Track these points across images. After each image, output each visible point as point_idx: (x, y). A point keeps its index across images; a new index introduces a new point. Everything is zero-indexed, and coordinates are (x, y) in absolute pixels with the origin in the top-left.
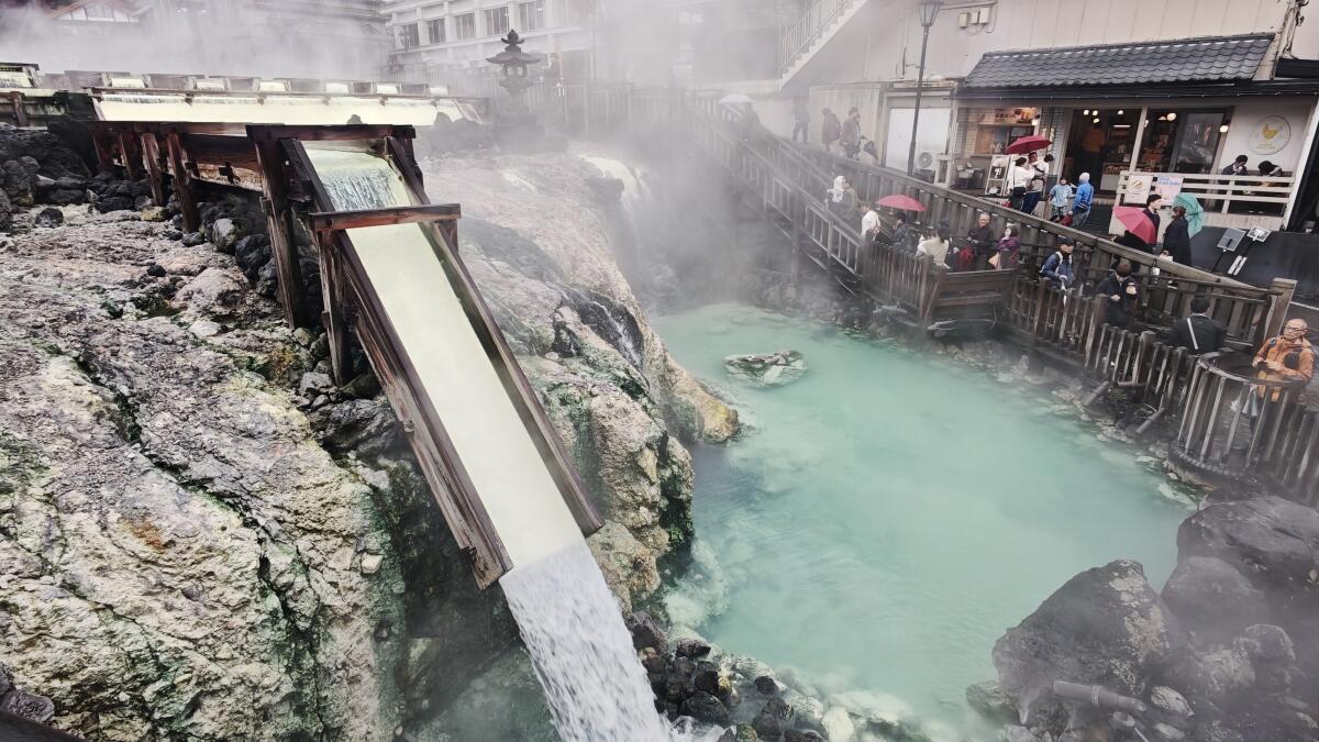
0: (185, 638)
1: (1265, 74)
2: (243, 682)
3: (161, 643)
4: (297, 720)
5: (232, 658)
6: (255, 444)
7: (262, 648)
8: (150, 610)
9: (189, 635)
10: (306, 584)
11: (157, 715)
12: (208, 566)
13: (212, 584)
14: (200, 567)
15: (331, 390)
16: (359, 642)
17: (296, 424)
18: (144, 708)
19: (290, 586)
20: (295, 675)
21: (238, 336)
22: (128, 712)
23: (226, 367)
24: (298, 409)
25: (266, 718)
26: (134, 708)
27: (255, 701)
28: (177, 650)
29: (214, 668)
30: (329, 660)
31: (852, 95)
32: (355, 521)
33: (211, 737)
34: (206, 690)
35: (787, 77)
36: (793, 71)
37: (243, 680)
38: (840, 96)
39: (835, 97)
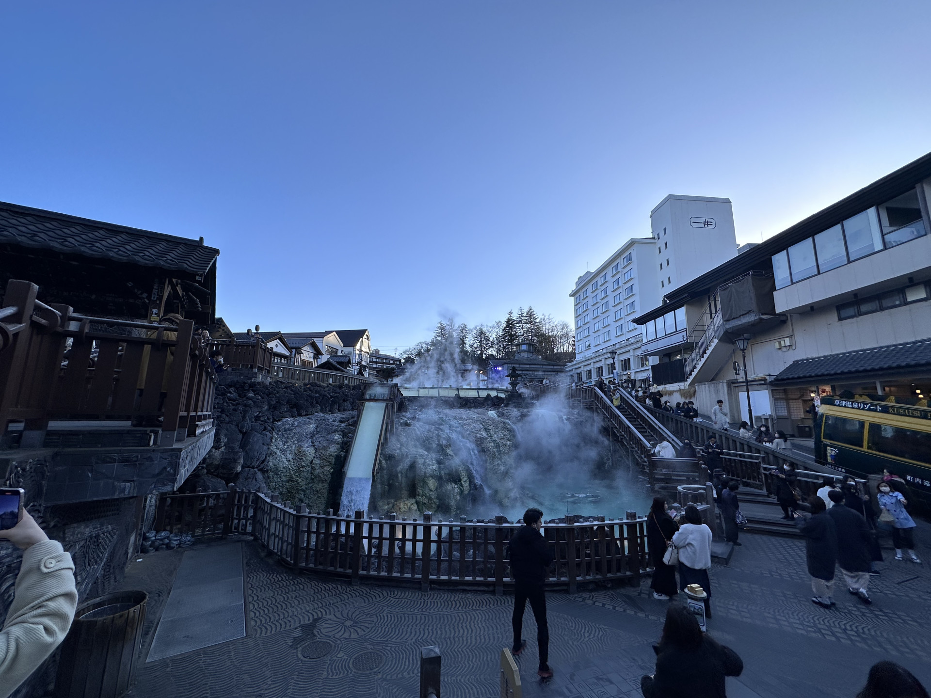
31: (714, 387)
32: (334, 460)
33: (287, 489)
34: (291, 480)
35: (689, 381)
36: (691, 378)
37: (297, 480)
38: (709, 387)
39: (707, 388)
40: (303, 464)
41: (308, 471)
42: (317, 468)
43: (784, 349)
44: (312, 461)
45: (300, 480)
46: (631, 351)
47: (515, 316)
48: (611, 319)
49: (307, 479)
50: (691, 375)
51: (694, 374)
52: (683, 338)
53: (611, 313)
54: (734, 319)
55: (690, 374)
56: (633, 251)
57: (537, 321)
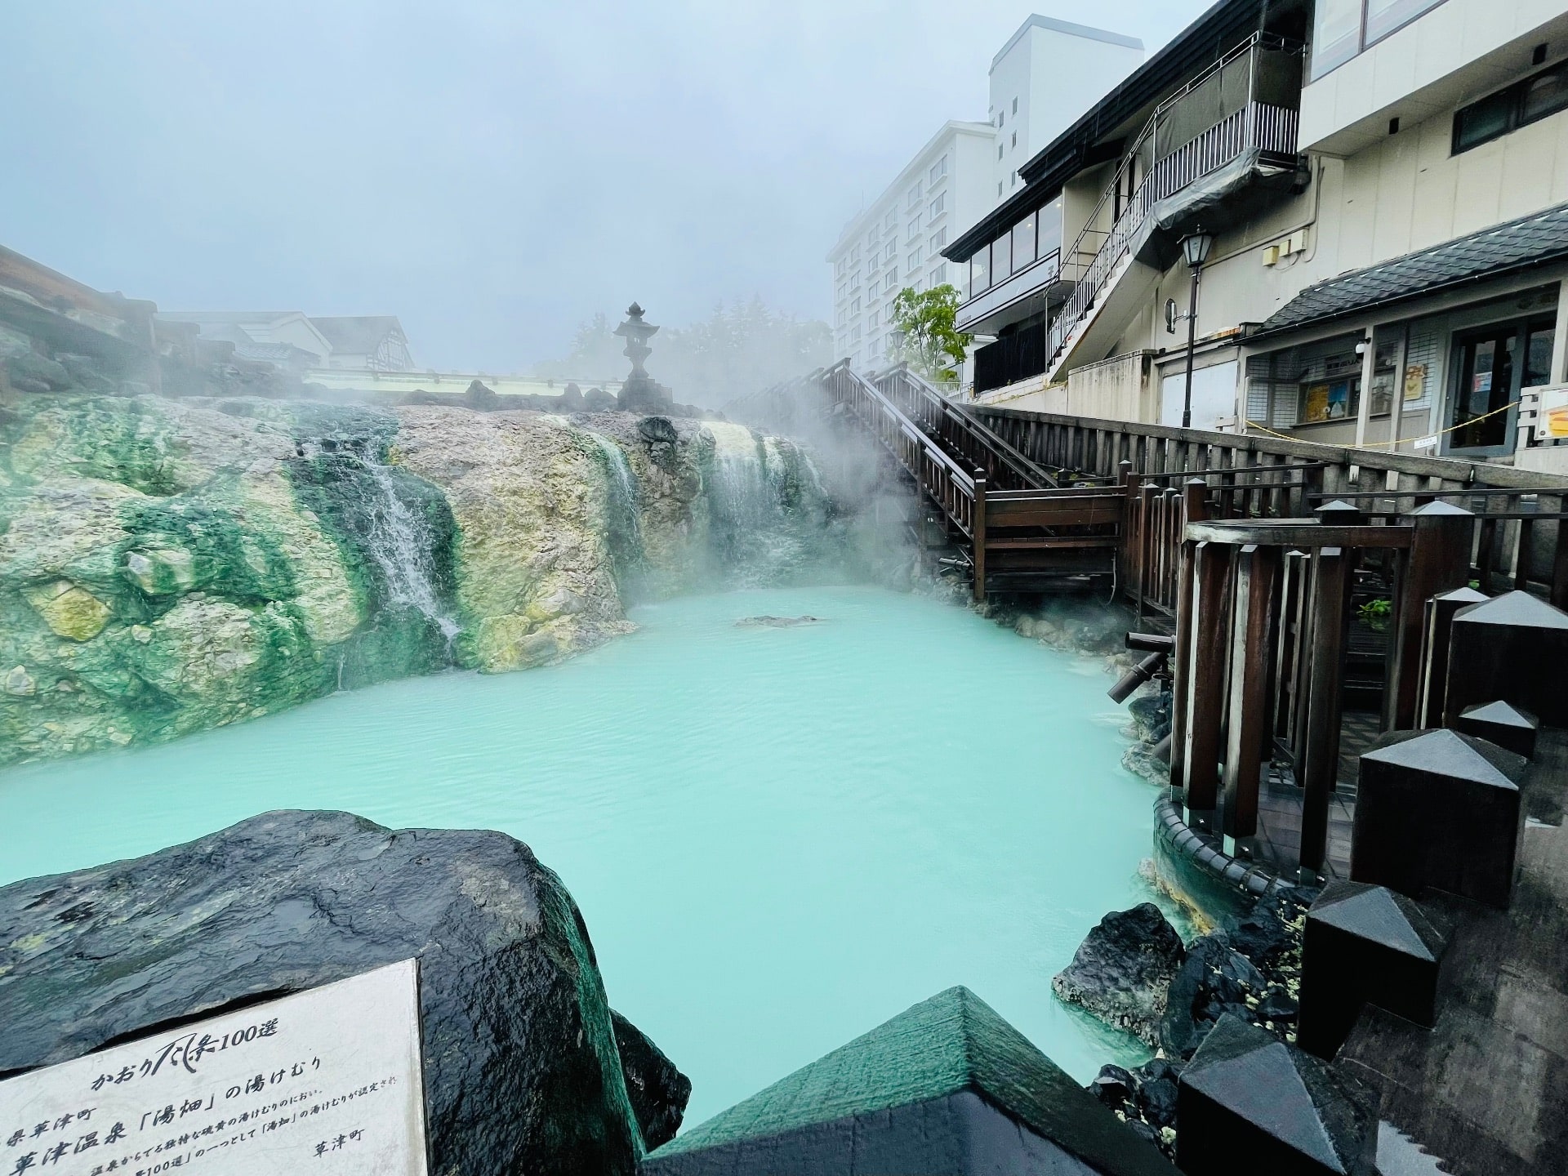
31: (1112, 369)
35: (1054, 369)
36: (1059, 361)
38: (1100, 373)
39: (1095, 377)
43: (1284, 264)
50: (1060, 355)
51: (1065, 353)
52: (1051, 273)
55: (1058, 354)
56: (951, 151)
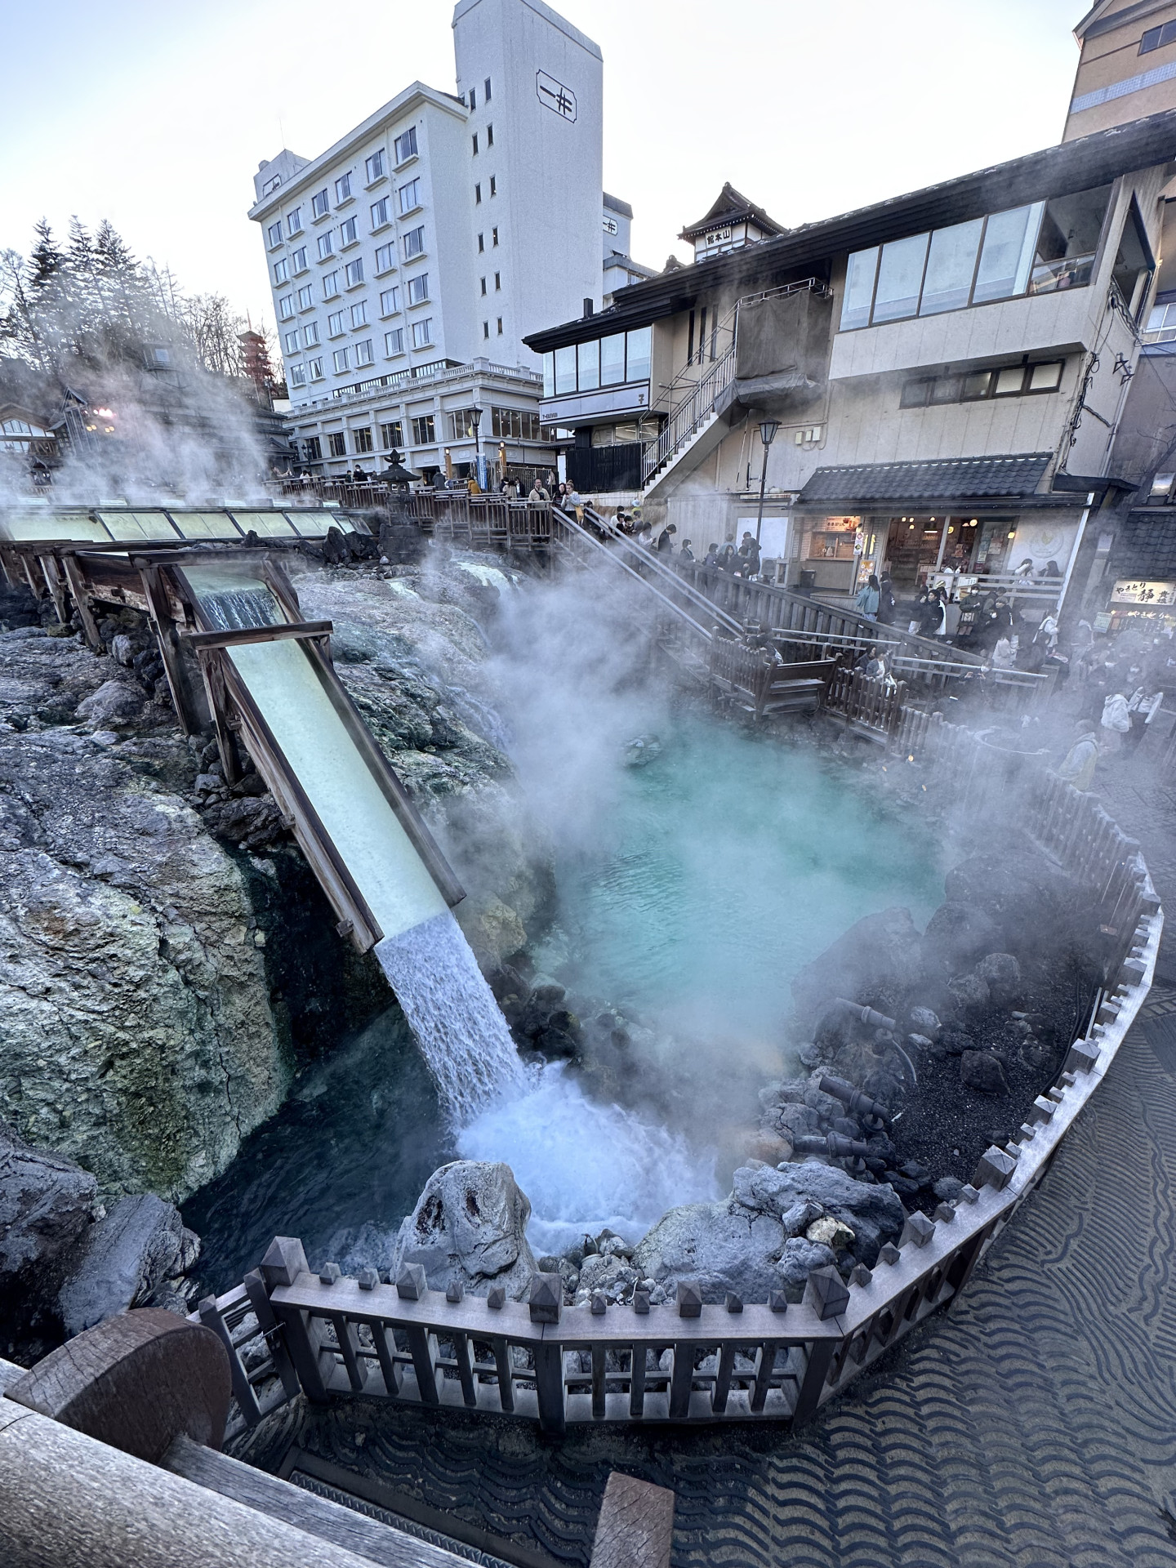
0: (93, 1012)
1: (1044, 488)
2: (150, 1045)
3: (72, 1016)
4: (203, 1072)
5: (139, 1025)
6: (152, 841)
7: (166, 1015)
8: (61, 990)
9: (97, 1008)
10: (203, 959)
11: (73, 1076)
12: (111, 949)
13: (116, 965)
14: (105, 950)
15: (222, 790)
16: (257, 1003)
17: (190, 821)
18: (61, 1072)
19: (190, 961)
20: (198, 1035)
21: (135, 744)
22: (47, 1076)
23: (125, 773)
24: (193, 808)
25: (173, 1072)
26: (53, 1071)
27: (162, 1059)
28: (86, 1022)
29: (121, 1035)
30: (230, 1021)
32: (246, 903)
33: (124, 1091)
34: (116, 1054)
35: (648, 489)
36: (653, 484)
37: (149, 1043)
39: (690, 508)
40: (137, 974)
41: (174, 986)
42: (199, 956)
44: (163, 942)
45: (159, 1034)
46: (437, 400)
47: (62, 244)
48: (372, 314)
49: (183, 1014)
50: (654, 479)
52: (641, 400)
53: (371, 292)
54: (757, 376)
55: (652, 477)
56: (422, 121)
57: (138, 272)
